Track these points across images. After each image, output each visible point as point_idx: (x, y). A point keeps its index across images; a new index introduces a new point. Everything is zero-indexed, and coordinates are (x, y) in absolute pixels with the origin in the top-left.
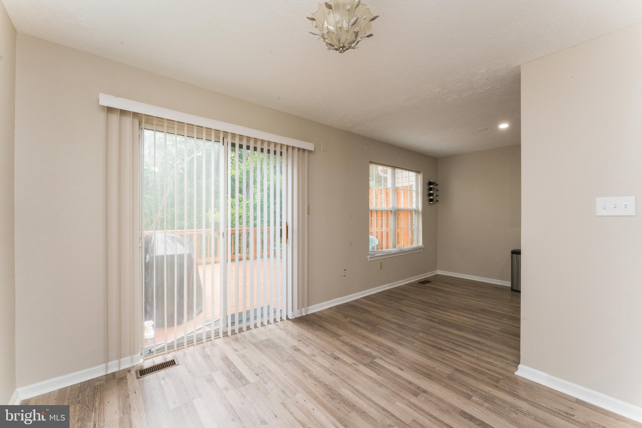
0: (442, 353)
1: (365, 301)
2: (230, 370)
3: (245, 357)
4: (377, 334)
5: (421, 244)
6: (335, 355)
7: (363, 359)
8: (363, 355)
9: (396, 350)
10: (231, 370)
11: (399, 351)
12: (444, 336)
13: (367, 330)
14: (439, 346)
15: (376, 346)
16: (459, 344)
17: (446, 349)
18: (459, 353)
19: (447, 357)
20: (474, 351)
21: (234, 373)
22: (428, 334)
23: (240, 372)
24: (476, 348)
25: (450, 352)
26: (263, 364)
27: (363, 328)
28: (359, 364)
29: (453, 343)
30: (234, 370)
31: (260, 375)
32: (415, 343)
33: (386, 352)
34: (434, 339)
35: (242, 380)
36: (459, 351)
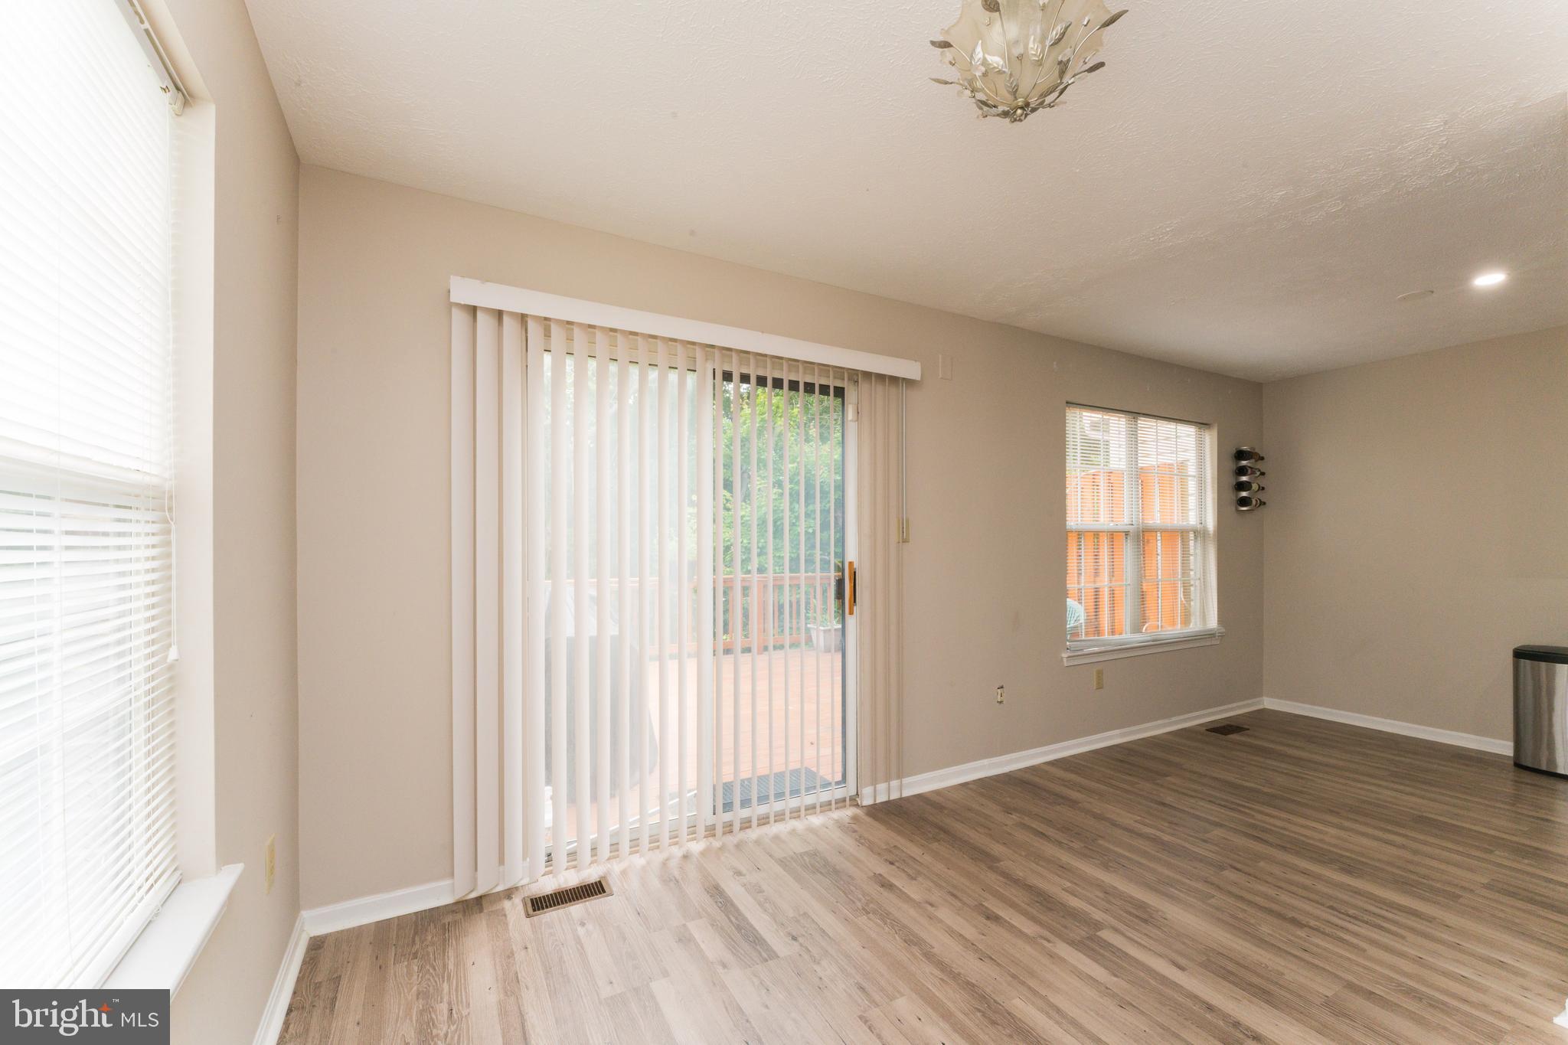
0: (1301, 933)
1: (1053, 770)
2: (729, 918)
3: (761, 891)
4: (1099, 862)
5: (1213, 623)
6: (986, 908)
7: (1066, 927)
8: (1063, 917)
9: (1160, 913)
10: (731, 921)
11: (1169, 917)
12: (1305, 887)
13: (1070, 849)
14: (1291, 914)
15: (1101, 895)
16: (1351, 912)
17: (1313, 923)
18: (1354, 941)
19: (1318, 946)
20: (1403, 937)
21: (739, 928)
22: (1250, 875)
23: (751, 926)
24: (1412, 930)
25: (1328, 935)
26: (805, 914)
27: (1059, 844)
28: (1056, 940)
29: (1331, 908)
30: (737, 919)
31: (801, 940)
32: (1213, 897)
33: (1130, 913)
34: (1272, 892)
35: (758, 947)
36: (1356, 934)
